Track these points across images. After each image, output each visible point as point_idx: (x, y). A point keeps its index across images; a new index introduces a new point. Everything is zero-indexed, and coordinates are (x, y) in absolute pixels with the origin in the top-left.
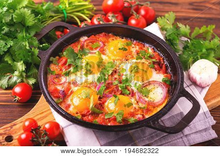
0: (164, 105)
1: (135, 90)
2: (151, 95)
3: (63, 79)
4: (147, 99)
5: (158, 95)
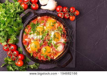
0: (62, 53)
1: (53, 45)
2: (58, 48)
3: (29, 36)
4: (56, 50)
5: (60, 48)
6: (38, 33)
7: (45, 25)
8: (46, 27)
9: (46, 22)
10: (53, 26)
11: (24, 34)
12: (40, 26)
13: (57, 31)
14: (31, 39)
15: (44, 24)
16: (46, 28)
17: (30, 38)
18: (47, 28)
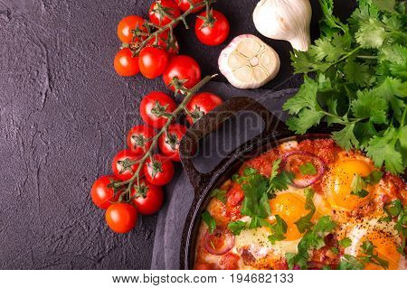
6: (281, 230)
7: (317, 187)
8: (326, 199)
9: (327, 169)
10: (363, 194)
11: (205, 228)
12: (291, 189)
13: (382, 226)
14: (238, 258)
15: (313, 179)
16: (323, 203)
17: (234, 251)
18: (328, 205)
